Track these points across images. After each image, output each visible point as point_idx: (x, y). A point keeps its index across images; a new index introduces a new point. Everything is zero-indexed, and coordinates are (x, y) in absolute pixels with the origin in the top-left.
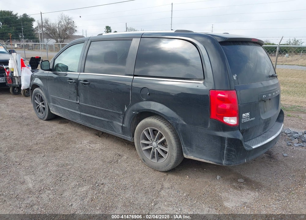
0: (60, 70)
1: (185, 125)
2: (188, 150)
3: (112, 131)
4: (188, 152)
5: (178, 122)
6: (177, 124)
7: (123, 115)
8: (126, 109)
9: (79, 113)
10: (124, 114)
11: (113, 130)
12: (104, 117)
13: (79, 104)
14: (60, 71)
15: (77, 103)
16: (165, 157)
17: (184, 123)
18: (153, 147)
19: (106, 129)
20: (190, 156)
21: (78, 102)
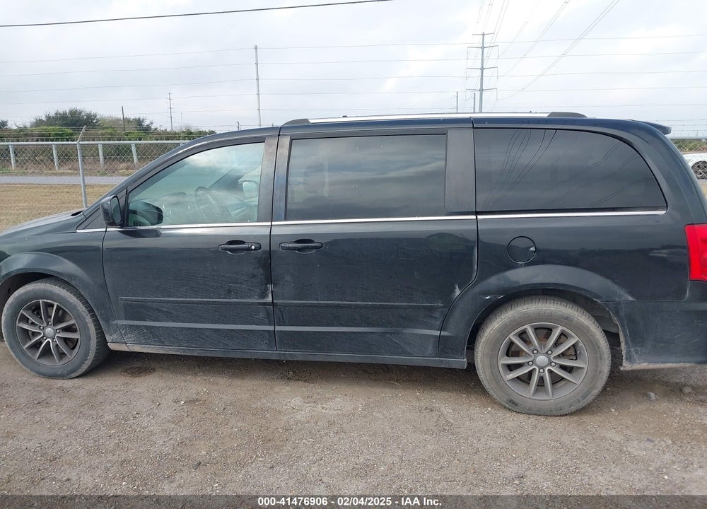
0: (146, 222)
1: (632, 302)
2: (636, 353)
3: (399, 354)
4: (635, 356)
5: (617, 300)
6: (619, 303)
7: (446, 310)
8: (458, 292)
9: (271, 328)
10: (450, 306)
11: (404, 353)
12: (369, 325)
13: (273, 304)
14: (144, 225)
15: (265, 304)
16: (577, 380)
17: (630, 298)
18: (538, 366)
19: (377, 353)
20: (639, 364)
21: (270, 299)
